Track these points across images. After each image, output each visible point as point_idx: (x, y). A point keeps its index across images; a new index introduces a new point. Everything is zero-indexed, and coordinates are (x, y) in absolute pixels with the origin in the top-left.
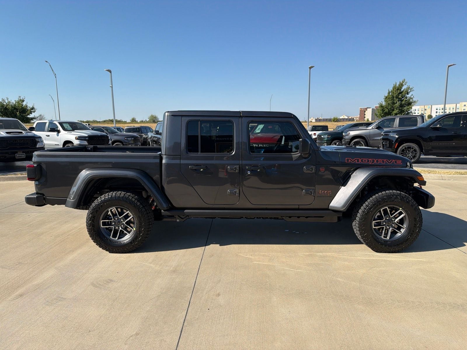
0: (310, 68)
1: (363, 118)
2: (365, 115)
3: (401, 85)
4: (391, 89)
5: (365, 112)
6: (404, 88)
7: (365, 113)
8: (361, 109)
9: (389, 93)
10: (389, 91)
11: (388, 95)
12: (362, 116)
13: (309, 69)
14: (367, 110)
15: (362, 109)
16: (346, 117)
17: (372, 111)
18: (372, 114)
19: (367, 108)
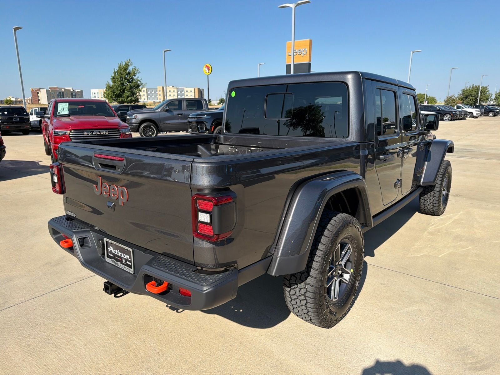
0: (16, 29)
1: (37, 101)
2: (38, 97)
3: (127, 66)
4: (117, 69)
5: (38, 93)
6: (130, 68)
7: (39, 95)
8: (32, 90)
9: (115, 73)
10: (115, 71)
11: (114, 75)
12: (35, 98)
13: (14, 31)
14: (40, 91)
15: (34, 90)
16: (14, 99)
17: (47, 93)
18: (47, 97)
19: (40, 89)
